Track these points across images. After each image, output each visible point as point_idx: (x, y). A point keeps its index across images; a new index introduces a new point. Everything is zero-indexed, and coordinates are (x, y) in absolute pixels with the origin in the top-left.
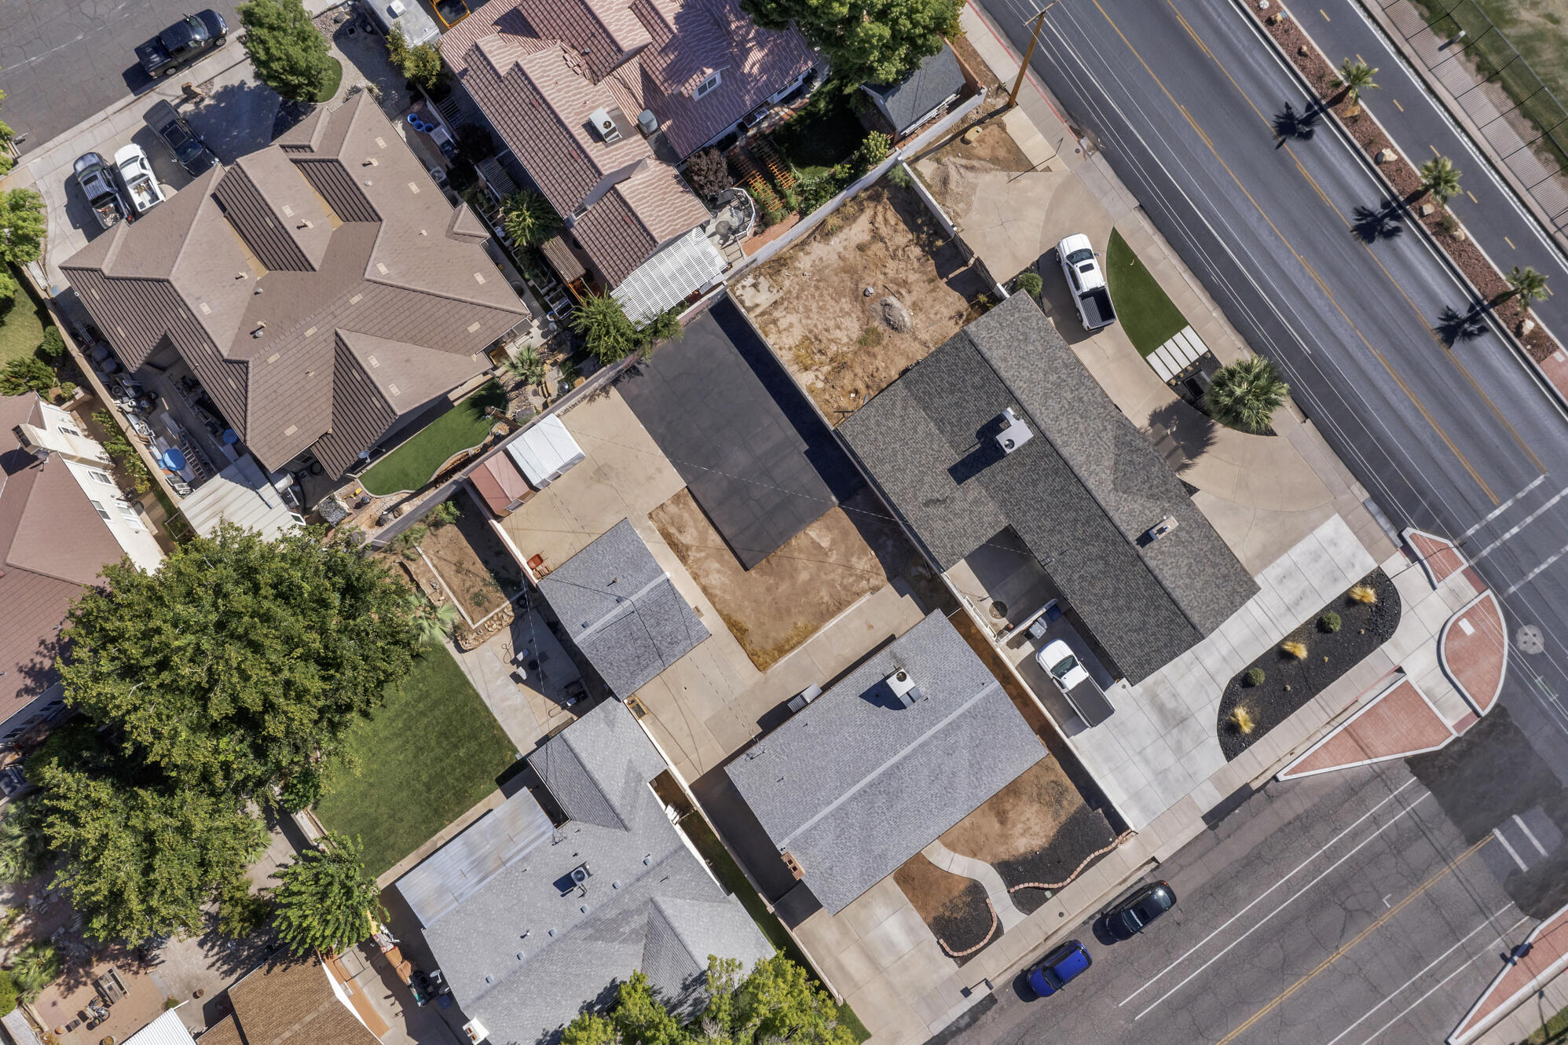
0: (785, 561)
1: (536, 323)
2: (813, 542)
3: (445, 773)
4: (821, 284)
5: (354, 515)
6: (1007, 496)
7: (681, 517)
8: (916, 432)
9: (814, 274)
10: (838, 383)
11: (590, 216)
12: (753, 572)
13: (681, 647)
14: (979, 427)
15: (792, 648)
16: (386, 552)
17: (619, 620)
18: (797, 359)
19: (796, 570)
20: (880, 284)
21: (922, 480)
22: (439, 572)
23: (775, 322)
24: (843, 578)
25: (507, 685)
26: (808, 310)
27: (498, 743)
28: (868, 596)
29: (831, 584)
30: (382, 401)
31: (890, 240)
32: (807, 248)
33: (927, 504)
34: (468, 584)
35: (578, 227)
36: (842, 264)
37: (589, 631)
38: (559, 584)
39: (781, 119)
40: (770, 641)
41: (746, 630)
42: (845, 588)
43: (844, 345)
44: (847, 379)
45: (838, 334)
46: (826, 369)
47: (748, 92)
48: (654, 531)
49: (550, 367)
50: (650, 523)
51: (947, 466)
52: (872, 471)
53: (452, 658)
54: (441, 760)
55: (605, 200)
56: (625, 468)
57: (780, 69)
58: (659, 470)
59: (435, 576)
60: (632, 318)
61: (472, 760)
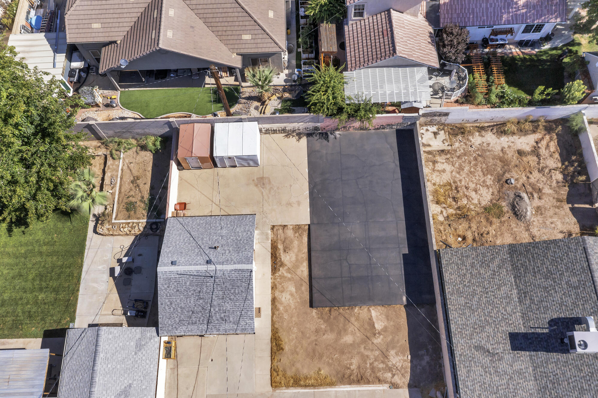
0: (342, 319)
1: (286, 71)
2: (371, 319)
3: (20, 302)
4: (480, 159)
5: (100, 109)
6: (550, 386)
7: (292, 242)
8: (499, 289)
9: (478, 150)
10: (454, 225)
11: (362, 22)
12: (314, 311)
13: (227, 326)
14: (555, 316)
15: (306, 386)
16: (103, 143)
17: (198, 275)
18: (435, 193)
19: (345, 330)
20: (521, 181)
21: (484, 327)
22: (122, 175)
23: (434, 162)
24: (376, 360)
25: (104, 273)
26: (461, 168)
27: (67, 307)
28: (385, 387)
29: (364, 358)
30: (157, 34)
31: (544, 159)
32: (483, 133)
33: (478, 348)
34: (132, 193)
35: (350, 26)
36: (501, 155)
37: (173, 268)
38: (181, 226)
39: (512, 53)
40: (294, 369)
41: (282, 349)
42: (373, 369)
43: (473, 204)
44: (462, 228)
45: (473, 194)
46: (451, 211)
47: (509, 13)
48: (268, 239)
49: (276, 98)
50: (269, 232)
51: (511, 330)
52: (448, 296)
53: (86, 232)
54: (25, 292)
55: (379, 16)
56: (278, 188)
57: (538, 11)
58: (299, 203)
59: (117, 176)
60: (347, 93)
61: (43, 306)
